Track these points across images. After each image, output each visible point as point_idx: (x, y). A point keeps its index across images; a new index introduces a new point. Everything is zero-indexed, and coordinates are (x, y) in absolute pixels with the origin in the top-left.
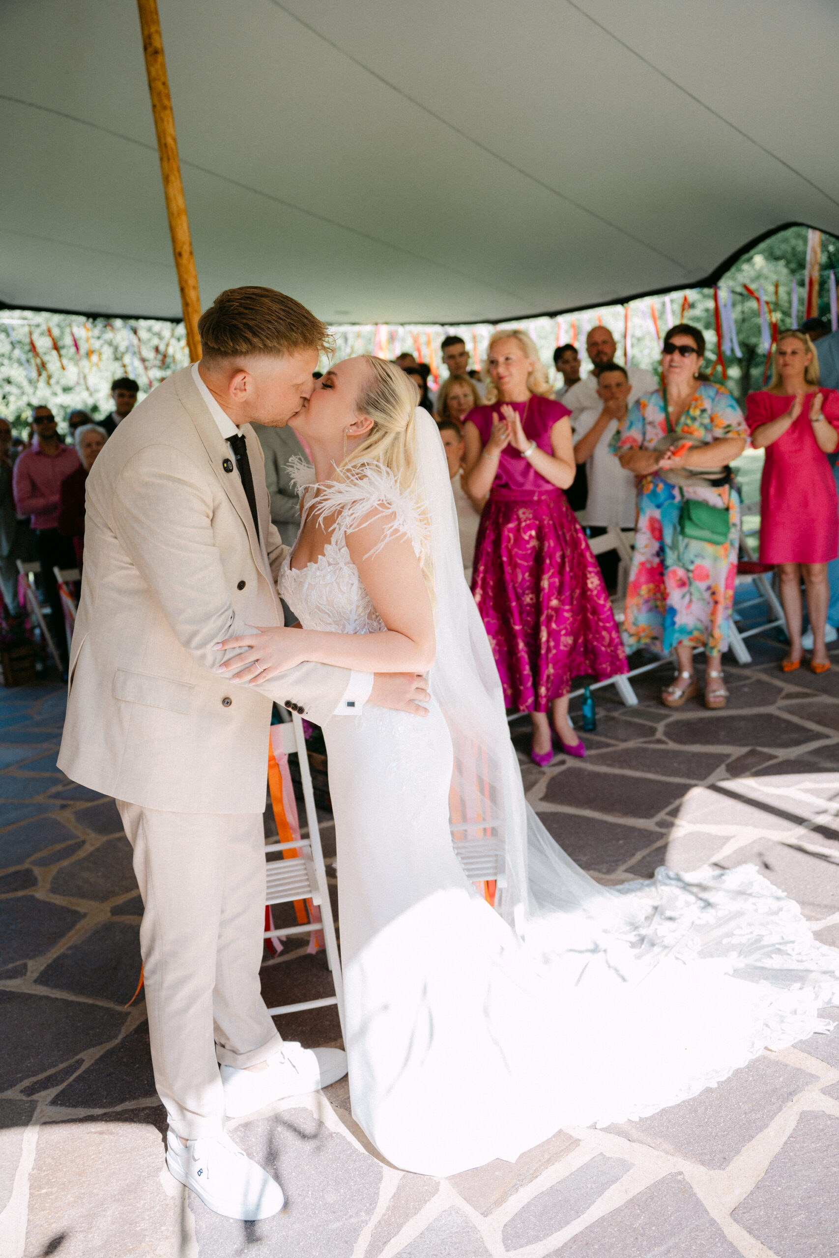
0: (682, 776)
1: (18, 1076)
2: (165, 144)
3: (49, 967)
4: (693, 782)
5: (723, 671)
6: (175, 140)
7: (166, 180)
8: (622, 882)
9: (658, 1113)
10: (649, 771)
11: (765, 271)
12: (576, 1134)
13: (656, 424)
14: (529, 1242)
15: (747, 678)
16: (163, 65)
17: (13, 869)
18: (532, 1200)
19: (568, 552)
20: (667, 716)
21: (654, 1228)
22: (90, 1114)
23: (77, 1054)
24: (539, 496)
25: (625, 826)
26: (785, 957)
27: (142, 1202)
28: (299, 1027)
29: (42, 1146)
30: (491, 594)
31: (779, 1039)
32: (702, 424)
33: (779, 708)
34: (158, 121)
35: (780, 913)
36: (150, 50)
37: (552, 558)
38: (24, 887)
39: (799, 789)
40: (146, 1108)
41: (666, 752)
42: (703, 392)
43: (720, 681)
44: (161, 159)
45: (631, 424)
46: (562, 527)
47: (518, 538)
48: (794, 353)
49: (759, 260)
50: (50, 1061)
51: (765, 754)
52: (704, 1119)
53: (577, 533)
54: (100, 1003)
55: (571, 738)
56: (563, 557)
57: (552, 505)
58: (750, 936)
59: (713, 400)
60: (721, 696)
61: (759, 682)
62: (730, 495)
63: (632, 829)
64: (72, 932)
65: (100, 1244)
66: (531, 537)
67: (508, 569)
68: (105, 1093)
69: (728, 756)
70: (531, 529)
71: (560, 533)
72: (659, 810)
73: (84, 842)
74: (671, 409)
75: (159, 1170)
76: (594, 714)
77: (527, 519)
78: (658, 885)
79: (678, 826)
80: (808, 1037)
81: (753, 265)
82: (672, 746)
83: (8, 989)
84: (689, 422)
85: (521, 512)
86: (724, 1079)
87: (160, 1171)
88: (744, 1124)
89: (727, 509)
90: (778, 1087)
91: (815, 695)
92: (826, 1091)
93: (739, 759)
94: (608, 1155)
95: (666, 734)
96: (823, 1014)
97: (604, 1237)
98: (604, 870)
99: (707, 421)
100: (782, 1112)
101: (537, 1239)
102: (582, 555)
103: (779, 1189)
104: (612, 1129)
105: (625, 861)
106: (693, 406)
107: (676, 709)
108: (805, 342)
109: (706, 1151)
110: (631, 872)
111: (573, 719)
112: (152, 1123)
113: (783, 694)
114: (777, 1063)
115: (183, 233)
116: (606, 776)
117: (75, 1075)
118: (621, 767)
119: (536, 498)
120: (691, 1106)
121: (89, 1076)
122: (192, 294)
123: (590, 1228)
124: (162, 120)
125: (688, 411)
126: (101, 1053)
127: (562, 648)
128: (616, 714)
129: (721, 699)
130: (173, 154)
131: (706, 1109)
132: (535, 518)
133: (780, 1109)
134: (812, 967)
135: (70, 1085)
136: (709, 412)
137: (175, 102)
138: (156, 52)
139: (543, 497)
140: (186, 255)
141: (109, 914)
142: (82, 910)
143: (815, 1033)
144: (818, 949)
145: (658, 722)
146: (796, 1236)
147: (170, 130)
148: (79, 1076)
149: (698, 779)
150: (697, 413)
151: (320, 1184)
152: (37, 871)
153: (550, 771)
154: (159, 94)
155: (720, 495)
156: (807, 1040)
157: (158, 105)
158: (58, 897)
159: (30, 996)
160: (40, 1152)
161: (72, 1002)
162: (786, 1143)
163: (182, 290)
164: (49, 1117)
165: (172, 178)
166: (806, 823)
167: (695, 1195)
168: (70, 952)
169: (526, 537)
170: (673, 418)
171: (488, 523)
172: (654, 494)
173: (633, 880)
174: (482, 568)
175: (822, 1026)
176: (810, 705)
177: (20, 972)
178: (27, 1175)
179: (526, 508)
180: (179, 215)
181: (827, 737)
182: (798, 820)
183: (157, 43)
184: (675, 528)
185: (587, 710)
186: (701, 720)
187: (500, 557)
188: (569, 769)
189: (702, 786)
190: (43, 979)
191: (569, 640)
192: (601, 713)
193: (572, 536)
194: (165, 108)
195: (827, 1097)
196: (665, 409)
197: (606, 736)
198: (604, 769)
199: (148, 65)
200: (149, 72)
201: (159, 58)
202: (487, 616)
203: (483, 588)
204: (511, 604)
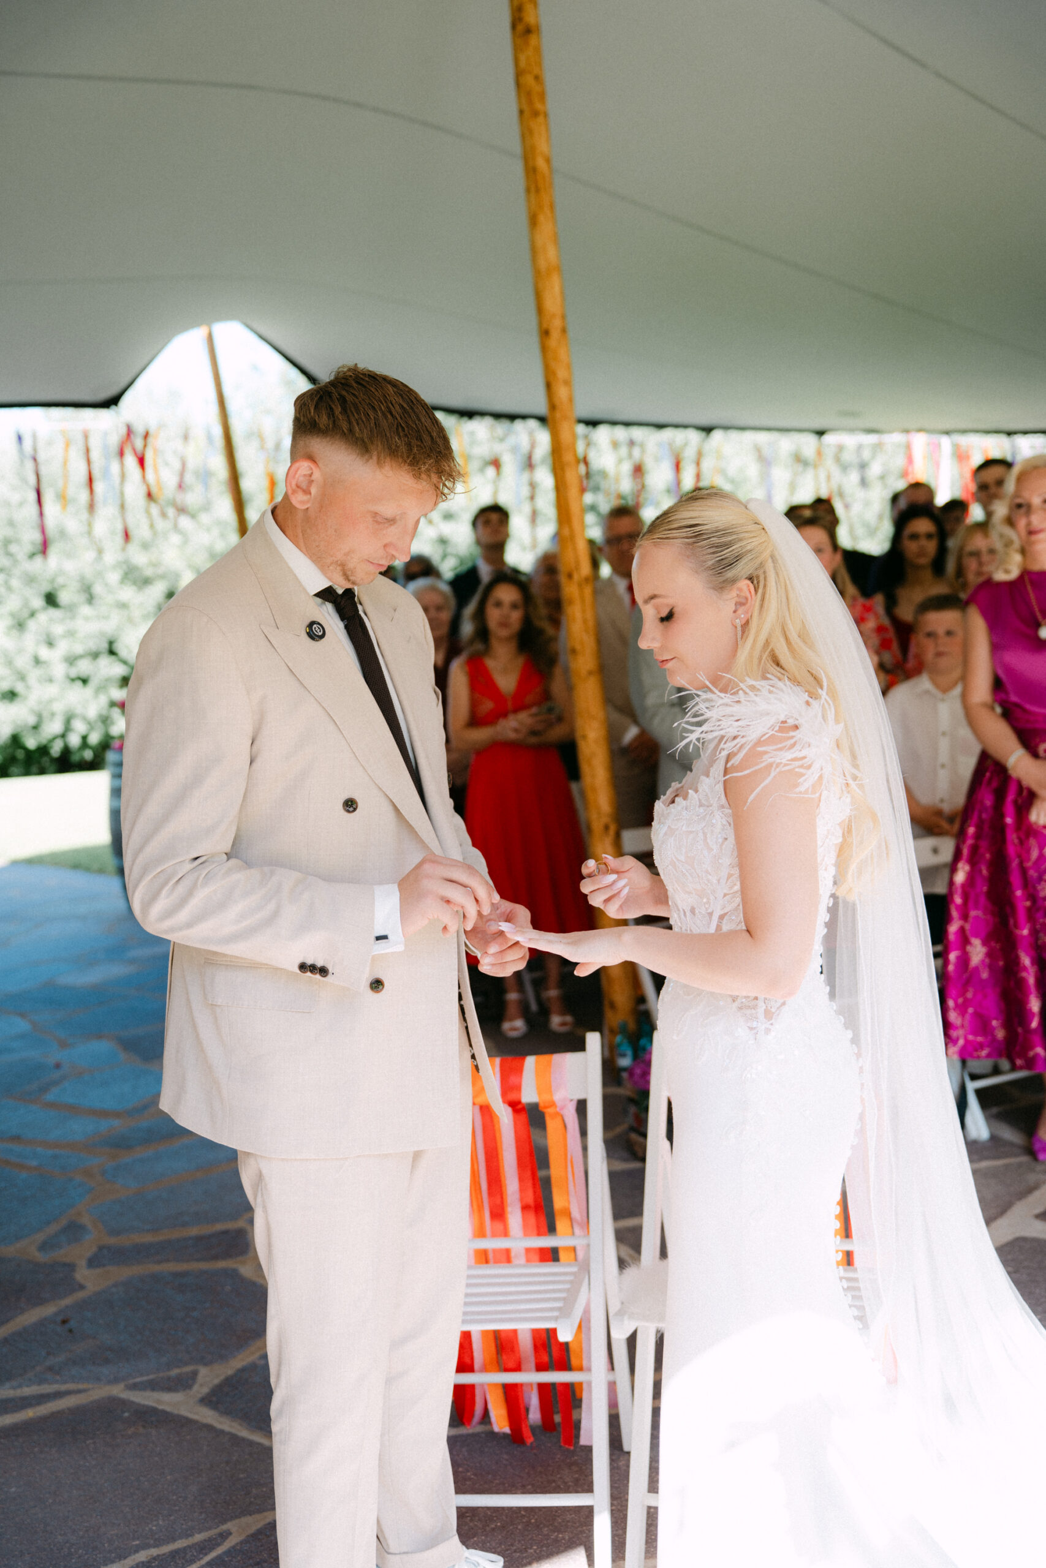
1: (134, 1543)
2: (535, 168)
3: (227, 1381)
6: (548, 161)
7: (533, 221)
16: (538, 50)
17: (219, 1226)
23: (224, 1521)
28: (555, 1532)
30: (985, 872)
34: (526, 134)
36: (520, 28)
38: (228, 1254)
44: (528, 192)
50: (184, 1526)
67: (1013, 838)
83: (160, 1407)
115: (552, 304)
117: (213, 1554)
121: (231, 1561)
122: (562, 392)
124: (531, 132)
126: (259, 1526)
130: (545, 180)
137: (552, 104)
138: (528, 31)
140: (555, 334)
147: (542, 146)
148: (218, 1557)
154: (529, 94)
157: (526, 108)
159: (188, 1421)
161: (243, 1439)
163: (549, 386)
165: (541, 218)
174: (971, 830)
177: (183, 1383)
180: (549, 272)
183: (530, 18)
187: (1002, 817)
190: (214, 1398)
194: (536, 114)
199: (517, 50)
200: (516, 61)
201: (533, 40)
202: (976, 908)
203: (973, 861)
204: (1013, 892)
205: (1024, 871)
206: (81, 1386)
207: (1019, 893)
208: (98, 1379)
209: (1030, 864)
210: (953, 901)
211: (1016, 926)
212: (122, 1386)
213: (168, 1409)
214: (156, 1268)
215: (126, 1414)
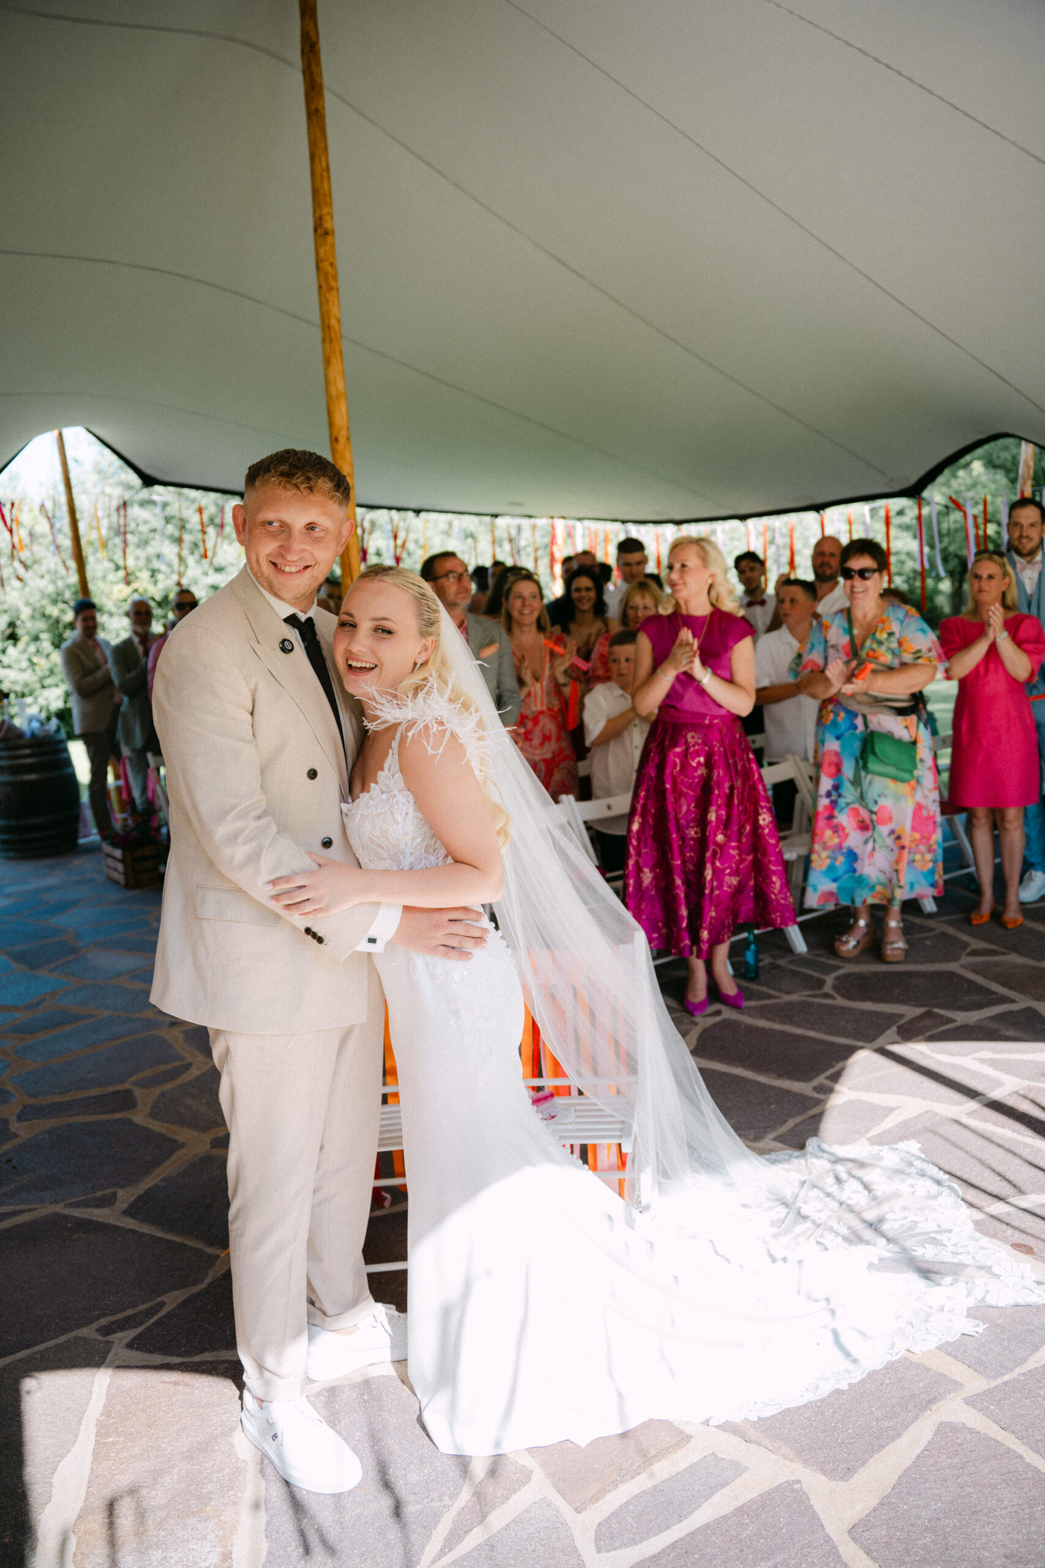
0: (847, 1037)
1: (95, 1313)
2: (329, 326)
3: (139, 1199)
4: (859, 1044)
5: (903, 920)
6: (339, 321)
7: (327, 362)
8: (770, 1151)
9: (780, 1413)
10: (813, 1029)
11: (984, 479)
12: (687, 1430)
13: (840, 648)
14: (624, 1545)
15: (932, 930)
16: (333, 246)
17: (112, 1089)
18: (632, 1498)
19: (738, 783)
20: (838, 968)
21: (762, 1541)
22: (166, 1362)
23: (159, 1296)
24: (711, 720)
25: (779, 1088)
26: (940, 1247)
27: (212, 1462)
29: (113, 1391)
30: (651, 822)
31: (924, 1340)
32: (889, 649)
33: (962, 966)
34: (323, 302)
35: (939, 1198)
36: (320, 231)
37: (720, 786)
38: (122, 1109)
39: (975, 1059)
40: (226, 1361)
41: (834, 1007)
42: (891, 614)
43: (899, 931)
44: (324, 341)
45: (813, 647)
46: (734, 755)
47: (685, 765)
48: (990, 577)
49: (977, 467)
50: (130, 1300)
51: (942, 1016)
52: (831, 1424)
53: (750, 764)
54: (189, 1243)
55: (729, 987)
56: (732, 788)
57: (725, 730)
58: (904, 1222)
59: (902, 622)
60: (900, 949)
61: (944, 935)
62: (918, 727)
63: (787, 1093)
64: (168, 1163)
65: (163, 1502)
66: (699, 762)
67: (671, 798)
68: (184, 1341)
69: (901, 1016)
70: (699, 756)
71: (731, 762)
72: (818, 1072)
73: (190, 1065)
74: (855, 632)
75: (233, 1429)
76: (757, 960)
77: (696, 743)
78: (808, 1157)
79: (838, 1092)
80: (955, 1339)
81: (972, 470)
82: (840, 1001)
83: (94, 1219)
84: (875, 646)
85: (689, 736)
86: (856, 1380)
87: (234, 1431)
88: (874, 1432)
89: (914, 743)
90: (917, 1392)
91: (1004, 953)
92: (970, 1402)
93: (911, 1021)
94: (720, 1455)
95: (835, 988)
96: (973, 1313)
97: (706, 1546)
98: (751, 1137)
99: (894, 645)
100: (918, 1422)
101: (633, 1542)
102: (754, 788)
103: (906, 1507)
104: (725, 1427)
105: (775, 1129)
106: (879, 629)
107: (849, 960)
108: (1003, 566)
109: (829, 1459)
110: (780, 1141)
111: (733, 965)
112: (230, 1378)
113: (968, 950)
114: (918, 1366)
115: (341, 419)
116: (764, 1031)
117: (155, 1318)
118: (781, 1022)
119: (707, 722)
120: (817, 1408)
121: (170, 1321)
123: (692, 1535)
124: (327, 301)
125: (874, 634)
126: (185, 1297)
127: (725, 888)
128: (782, 962)
129: (900, 952)
130: (336, 335)
131: (834, 1412)
132: (704, 743)
133: (916, 1418)
134: (967, 1259)
135: (149, 1328)
136: (897, 635)
138: (326, 233)
139: (715, 721)
140: (342, 440)
141: (208, 1146)
142: (180, 1139)
143: (963, 1334)
144: (977, 1240)
145: (827, 974)
146: (919, 1561)
147: (335, 310)
148: (160, 1320)
149: (864, 1041)
150: (884, 636)
151: (403, 1461)
152: (138, 1093)
153: (703, 1022)
154: (325, 275)
155: (907, 727)
156: (954, 1343)
157: (323, 285)
158: (157, 1123)
159: (117, 1228)
160: (110, 1396)
161: (160, 1238)
162: (918, 1456)
164: (124, 1361)
165: (334, 361)
166: (980, 1097)
167: (811, 1507)
168: (163, 1184)
169: (694, 764)
170: (858, 641)
171: (652, 745)
172: (834, 723)
173: (782, 1149)
174: (642, 792)
175: (971, 1327)
176: (997, 964)
177: (108, 1201)
178: (95, 1421)
179: (696, 732)
180: (338, 398)
181: (1013, 1001)
182: (971, 1093)
183: (328, 225)
184: (857, 762)
185: (750, 957)
186: (875, 974)
187: (664, 783)
188: (724, 1021)
189: (869, 1048)
190: (132, 1211)
191: (734, 881)
192: (766, 960)
193: (744, 766)
194: (331, 289)
195: (971, 1409)
196: (850, 631)
197: (769, 987)
198: (762, 1023)
199: (317, 246)
200: (317, 253)
201: (329, 239)
202: (645, 847)
203: (643, 816)
204: (671, 835)
205: (677, 820)
206: (32, 1207)
207: (674, 836)
208: (43, 1201)
209: (681, 815)
210: (631, 843)
211: (673, 858)
212: (62, 1205)
213: (100, 1220)
214: (71, 1120)
215: (69, 1225)
